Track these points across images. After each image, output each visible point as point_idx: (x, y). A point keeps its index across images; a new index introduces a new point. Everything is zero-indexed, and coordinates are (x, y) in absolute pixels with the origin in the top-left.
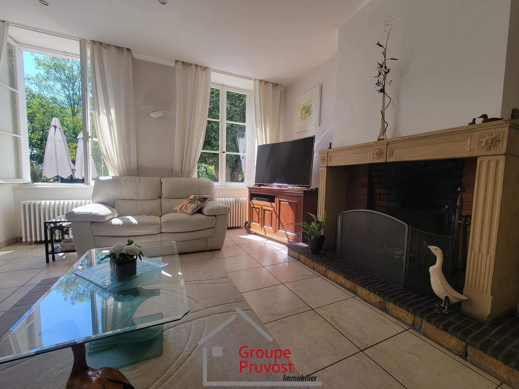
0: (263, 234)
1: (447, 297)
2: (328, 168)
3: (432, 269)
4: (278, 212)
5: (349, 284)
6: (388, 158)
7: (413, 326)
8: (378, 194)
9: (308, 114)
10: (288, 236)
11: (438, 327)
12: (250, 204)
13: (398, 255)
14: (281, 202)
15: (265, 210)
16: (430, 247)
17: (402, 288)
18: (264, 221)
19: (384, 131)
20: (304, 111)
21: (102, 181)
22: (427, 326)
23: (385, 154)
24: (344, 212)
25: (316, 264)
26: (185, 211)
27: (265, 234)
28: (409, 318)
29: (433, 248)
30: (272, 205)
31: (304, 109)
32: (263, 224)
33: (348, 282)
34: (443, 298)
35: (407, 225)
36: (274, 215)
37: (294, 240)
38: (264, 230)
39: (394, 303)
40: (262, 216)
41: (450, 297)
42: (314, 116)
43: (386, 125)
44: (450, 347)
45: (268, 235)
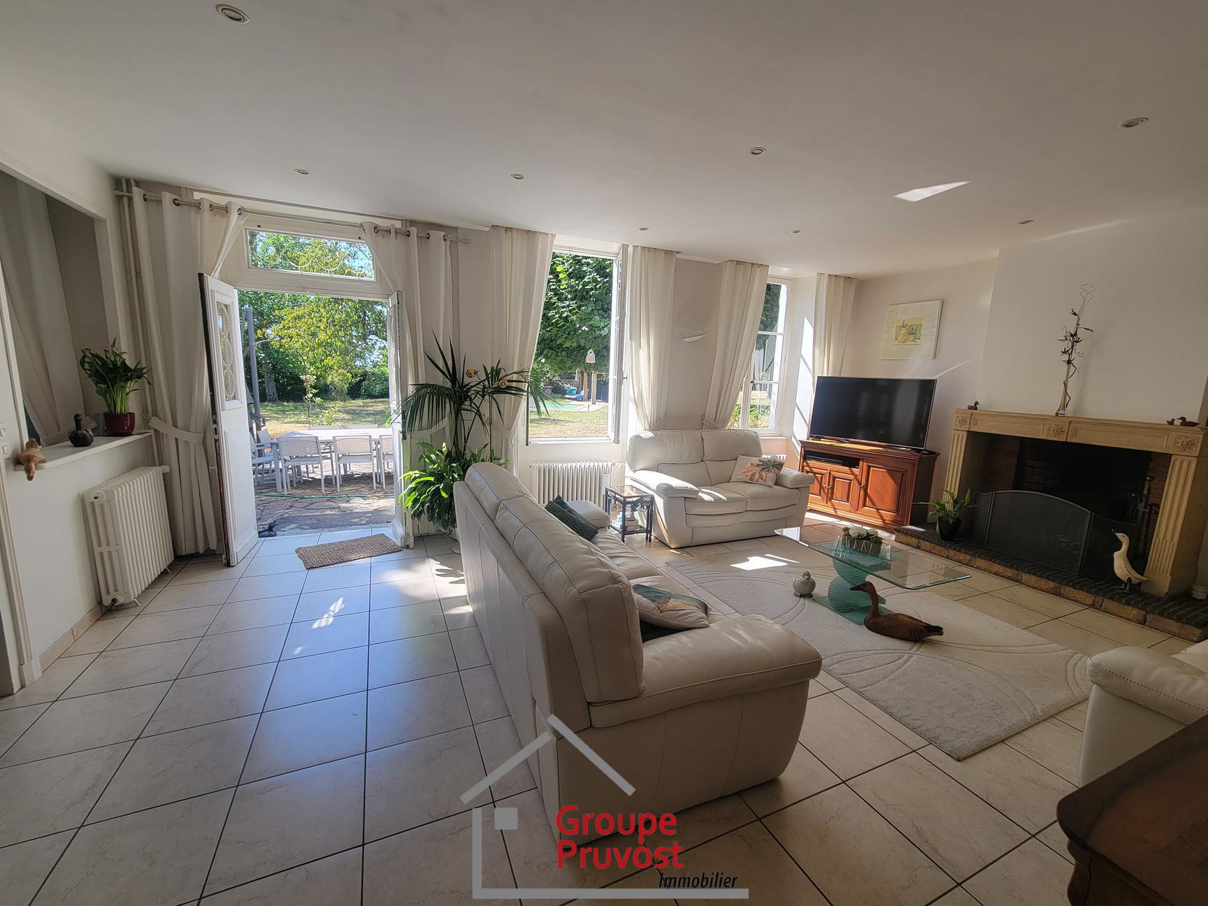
0: (832, 512)
1: (1129, 579)
2: (971, 434)
3: (1116, 554)
4: (863, 482)
5: (1009, 572)
6: (1069, 437)
7: (1092, 606)
8: (1030, 467)
9: (912, 337)
10: (882, 517)
11: (1121, 602)
12: (803, 466)
13: (1065, 542)
14: (872, 468)
15: (834, 478)
16: (1117, 534)
17: (1077, 574)
18: (832, 493)
19: (1064, 405)
20: (903, 331)
21: (645, 439)
22: (1108, 603)
23: (1066, 433)
24: (998, 492)
25: (952, 553)
26: (760, 481)
27: (836, 512)
28: (1089, 599)
29: (1120, 535)
30: (852, 471)
31: (903, 327)
32: (830, 496)
33: (1008, 570)
34: (1125, 579)
35: (1089, 512)
36: (855, 485)
37: (892, 521)
38: (833, 505)
39: (1074, 587)
40: (828, 485)
41: (1132, 578)
42: (926, 343)
43: (1068, 398)
44: (1131, 618)
45: (840, 513)
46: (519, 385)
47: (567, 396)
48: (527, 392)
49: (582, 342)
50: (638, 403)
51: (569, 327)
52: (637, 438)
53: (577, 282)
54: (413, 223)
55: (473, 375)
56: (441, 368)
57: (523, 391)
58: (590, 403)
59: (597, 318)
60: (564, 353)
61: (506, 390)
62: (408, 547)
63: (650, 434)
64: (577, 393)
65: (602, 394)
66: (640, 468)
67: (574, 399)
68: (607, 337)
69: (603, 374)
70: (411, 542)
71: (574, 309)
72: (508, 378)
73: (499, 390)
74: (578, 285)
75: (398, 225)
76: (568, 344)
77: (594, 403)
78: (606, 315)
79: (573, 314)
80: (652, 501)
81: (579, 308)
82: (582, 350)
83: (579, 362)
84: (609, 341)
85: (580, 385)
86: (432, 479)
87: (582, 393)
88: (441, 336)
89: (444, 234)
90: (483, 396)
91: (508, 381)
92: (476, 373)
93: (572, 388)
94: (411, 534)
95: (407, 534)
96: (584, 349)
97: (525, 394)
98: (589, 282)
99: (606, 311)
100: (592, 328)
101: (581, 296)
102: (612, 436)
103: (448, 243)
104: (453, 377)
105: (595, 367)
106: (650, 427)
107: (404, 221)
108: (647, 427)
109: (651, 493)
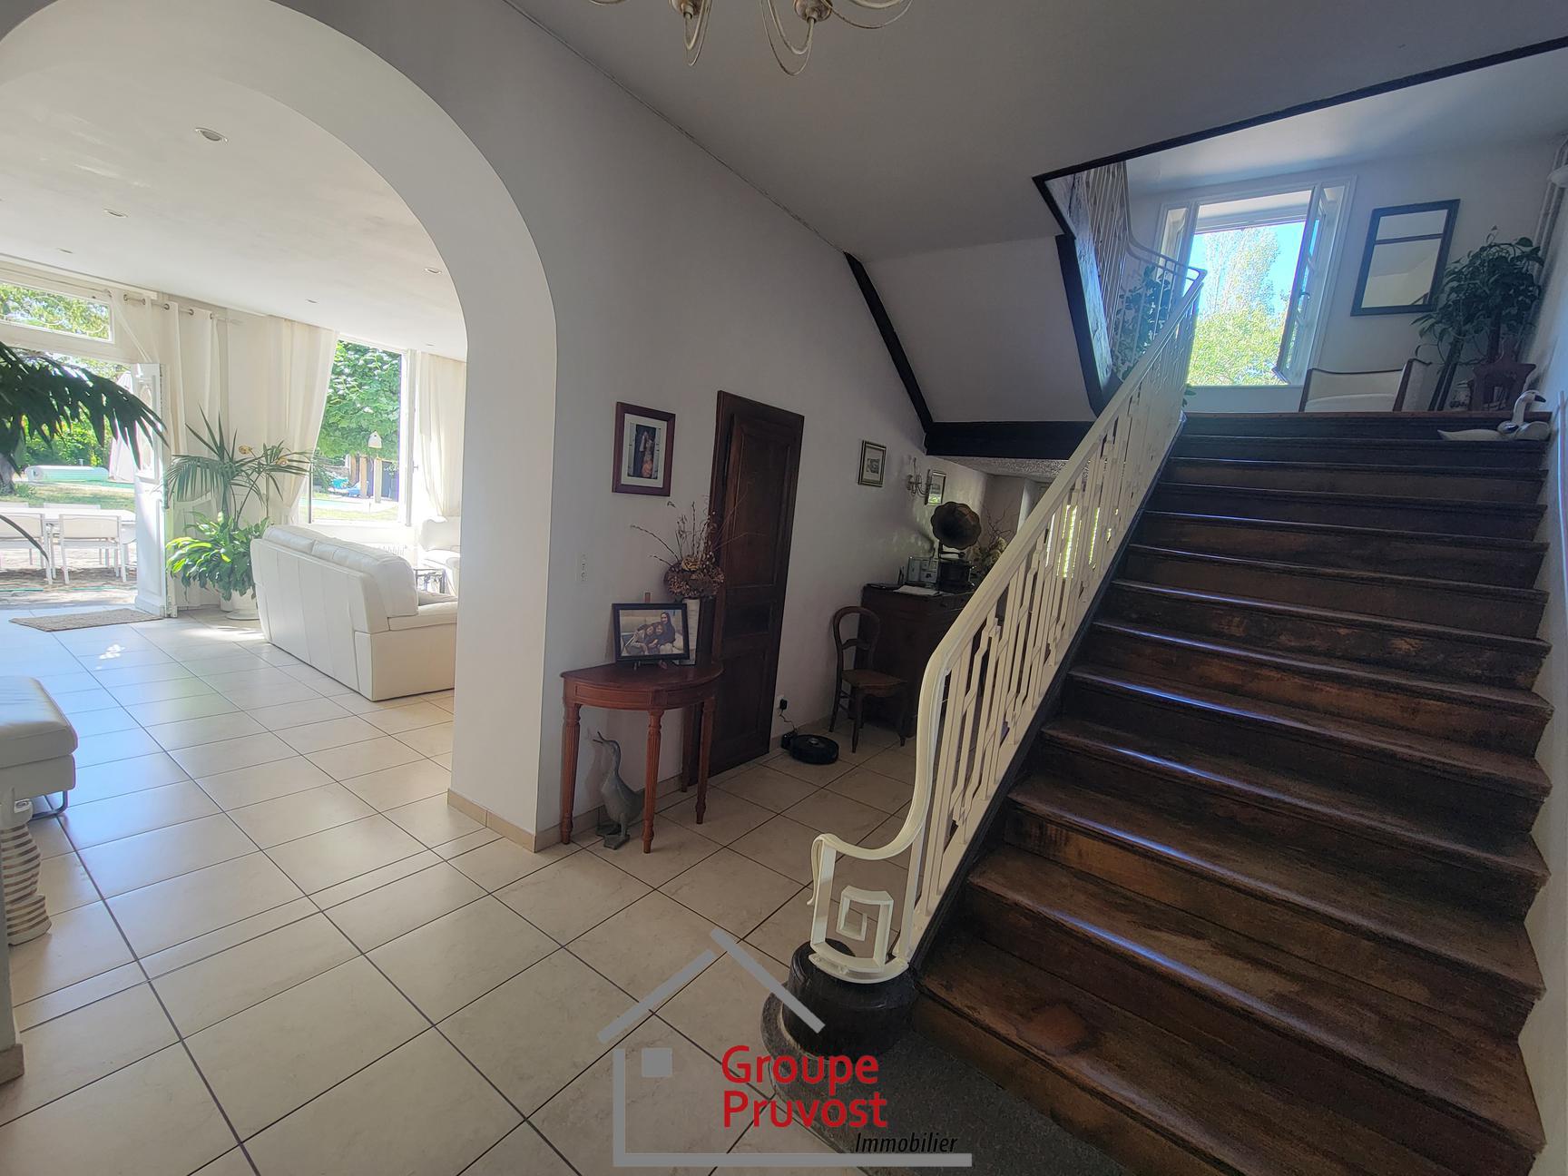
21: (438, 523)
46: (301, 465)
47: (331, 489)
48: (310, 471)
49: (364, 424)
50: (430, 490)
51: (346, 405)
52: (429, 523)
53: (357, 356)
54: (172, 297)
55: (247, 451)
56: (206, 440)
57: (306, 471)
58: (372, 500)
59: (384, 400)
60: (337, 433)
61: (288, 469)
62: (169, 616)
63: (443, 519)
64: (349, 485)
65: (390, 490)
66: (434, 547)
67: (343, 495)
68: (397, 421)
69: (393, 461)
70: (174, 612)
71: (353, 387)
72: (289, 457)
73: (279, 469)
74: (358, 359)
75: (154, 296)
76: (344, 424)
77: (378, 502)
78: (395, 398)
79: (352, 393)
80: (444, 575)
81: (360, 386)
82: (364, 433)
83: (360, 445)
84: (398, 426)
85: (354, 476)
86: (209, 545)
87: (358, 485)
88: (207, 407)
89: (211, 312)
90: (259, 473)
91: (289, 461)
92: (250, 450)
93: (340, 477)
94: (173, 603)
95: (169, 604)
96: (366, 430)
97: (308, 473)
98: (372, 361)
99: (394, 393)
100: (377, 410)
101: (363, 373)
102: (404, 520)
103: (215, 322)
104: (221, 449)
105: (381, 452)
106: (443, 513)
107: (161, 293)
108: (440, 513)
109: (442, 567)
